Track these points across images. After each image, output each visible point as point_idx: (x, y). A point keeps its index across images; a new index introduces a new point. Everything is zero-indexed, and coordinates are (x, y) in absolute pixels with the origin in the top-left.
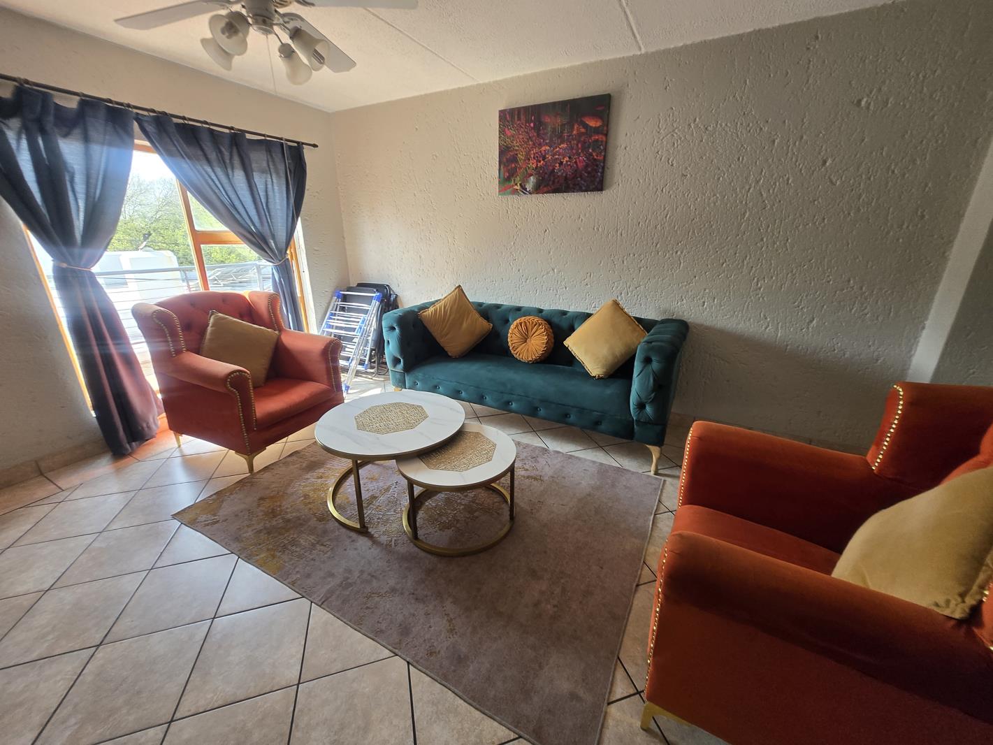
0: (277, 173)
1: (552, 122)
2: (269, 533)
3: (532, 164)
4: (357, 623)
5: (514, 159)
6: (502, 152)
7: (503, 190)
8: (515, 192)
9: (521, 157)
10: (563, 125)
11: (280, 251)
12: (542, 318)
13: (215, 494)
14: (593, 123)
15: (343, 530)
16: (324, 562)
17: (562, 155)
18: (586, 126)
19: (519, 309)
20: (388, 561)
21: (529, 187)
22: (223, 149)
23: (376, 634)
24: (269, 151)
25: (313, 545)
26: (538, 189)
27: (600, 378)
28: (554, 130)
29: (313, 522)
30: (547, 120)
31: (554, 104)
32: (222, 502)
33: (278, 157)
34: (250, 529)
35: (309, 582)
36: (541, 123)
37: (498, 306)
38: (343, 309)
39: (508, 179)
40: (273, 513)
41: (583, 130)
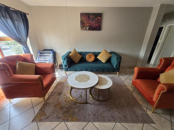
0: (20, 21)
1: (92, 17)
2: (66, 113)
3: (88, 24)
4: (104, 121)
5: (84, 23)
6: (81, 22)
7: (81, 29)
8: (84, 30)
9: (85, 23)
10: (94, 18)
11: (25, 42)
12: (92, 53)
13: (40, 110)
14: (99, 18)
15: (82, 105)
16: (85, 113)
17: (94, 23)
18: (98, 18)
19: (87, 52)
20: (97, 107)
21: (87, 29)
22: (3, 11)
23: (109, 121)
24: (17, 14)
25: (79, 110)
26: (89, 30)
27: (105, 63)
28: (92, 18)
29: (74, 106)
30: (91, 16)
31: (92, 13)
32: (44, 111)
33: (20, 16)
34: (60, 114)
35: (87, 118)
36: (89, 17)
37: (82, 52)
38: (41, 56)
39: (83, 27)
40: (62, 108)
41: (97, 19)
